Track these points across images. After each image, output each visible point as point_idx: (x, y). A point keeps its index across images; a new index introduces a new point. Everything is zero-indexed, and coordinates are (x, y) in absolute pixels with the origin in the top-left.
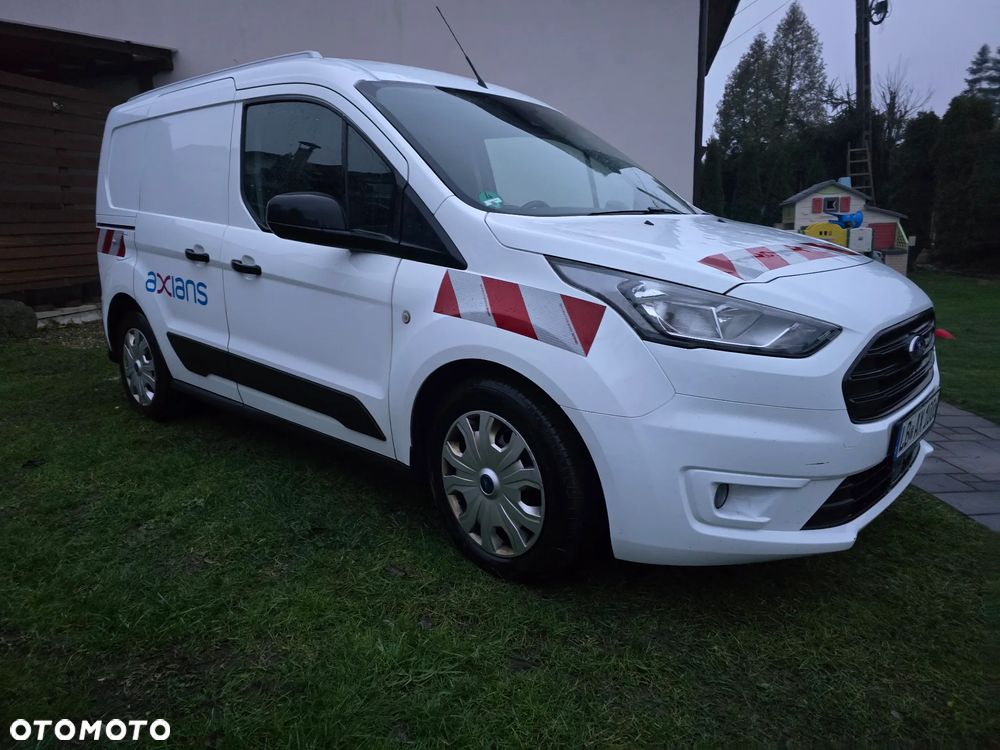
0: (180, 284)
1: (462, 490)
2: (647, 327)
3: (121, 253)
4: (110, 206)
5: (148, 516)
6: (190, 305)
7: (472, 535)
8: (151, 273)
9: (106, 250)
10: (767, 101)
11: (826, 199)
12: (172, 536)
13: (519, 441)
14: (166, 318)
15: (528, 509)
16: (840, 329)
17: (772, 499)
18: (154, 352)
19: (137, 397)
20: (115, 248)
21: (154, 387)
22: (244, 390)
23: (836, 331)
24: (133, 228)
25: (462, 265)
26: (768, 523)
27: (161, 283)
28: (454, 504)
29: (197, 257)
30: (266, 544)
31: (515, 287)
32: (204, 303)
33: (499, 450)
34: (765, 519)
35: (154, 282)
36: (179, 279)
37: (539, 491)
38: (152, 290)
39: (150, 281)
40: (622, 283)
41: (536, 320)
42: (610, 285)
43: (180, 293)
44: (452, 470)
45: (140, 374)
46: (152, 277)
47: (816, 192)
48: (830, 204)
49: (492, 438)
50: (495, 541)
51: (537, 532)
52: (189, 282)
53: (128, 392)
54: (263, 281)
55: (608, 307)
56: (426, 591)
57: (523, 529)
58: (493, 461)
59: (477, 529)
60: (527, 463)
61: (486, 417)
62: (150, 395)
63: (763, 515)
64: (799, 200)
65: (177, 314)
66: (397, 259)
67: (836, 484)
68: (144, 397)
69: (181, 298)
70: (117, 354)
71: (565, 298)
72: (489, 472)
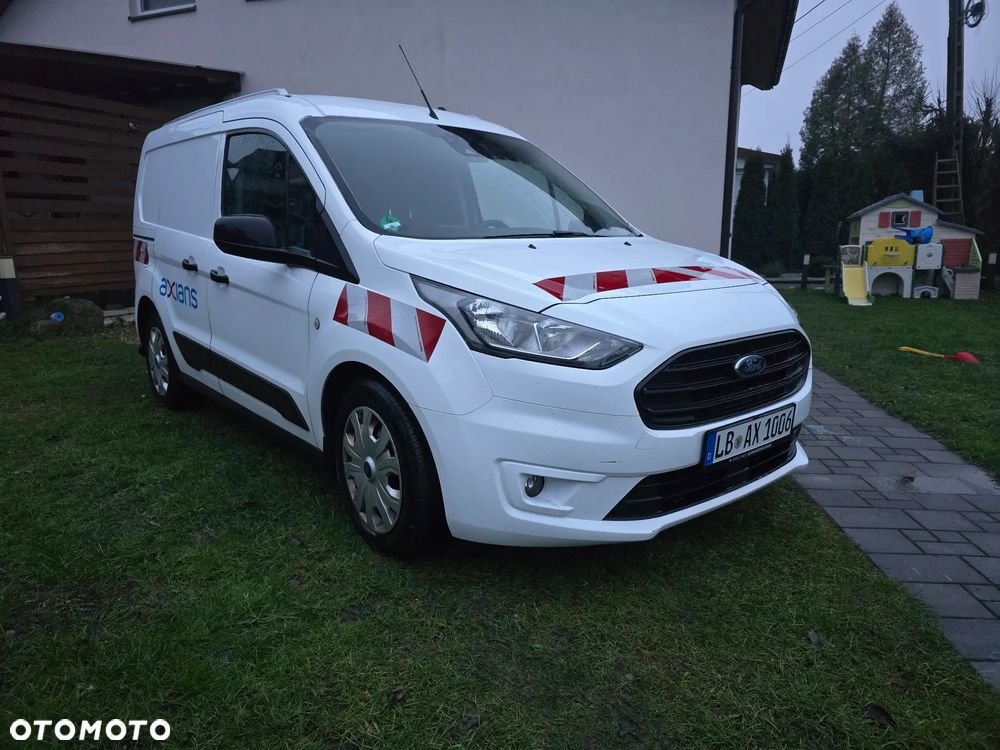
0: (180, 289)
1: (354, 474)
2: (473, 338)
3: (146, 262)
4: (142, 221)
5: (125, 485)
6: (186, 308)
7: (362, 514)
8: (164, 280)
9: (138, 260)
10: (861, 109)
11: (893, 213)
12: (134, 502)
13: (387, 433)
14: (174, 320)
15: (393, 492)
16: (641, 347)
17: (574, 491)
18: (167, 349)
19: (157, 387)
20: (143, 257)
21: (167, 377)
22: (222, 382)
23: (637, 347)
24: (153, 240)
25: (356, 280)
26: (571, 511)
27: (170, 288)
28: (351, 487)
29: (189, 267)
30: (203, 513)
31: (387, 300)
32: (195, 307)
33: (374, 440)
34: (570, 508)
35: (165, 287)
36: (180, 286)
37: (397, 476)
38: (163, 294)
39: (162, 286)
40: (461, 301)
41: (396, 330)
42: (452, 301)
43: (181, 297)
44: (350, 459)
45: (159, 367)
46: (164, 283)
47: (884, 205)
48: (899, 218)
49: (371, 430)
50: (375, 520)
51: (398, 513)
52: (187, 288)
53: (153, 381)
54: (231, 289)
55: (448, 321)
56: (310, 557)
57: (390, 509)
58: (371, 450)
59: (363, 510)
60: (392, 454)
61: (368, 411)
62: (166, 385)
63: (565, 505)
64: (864, 214)
65: (180, 316)
66: (316, 273)
67: (635, 482)
68: (161, 387)
69: (182, 301)
70: (144, 350)
71: (419, 312)
72: (370, 461)
